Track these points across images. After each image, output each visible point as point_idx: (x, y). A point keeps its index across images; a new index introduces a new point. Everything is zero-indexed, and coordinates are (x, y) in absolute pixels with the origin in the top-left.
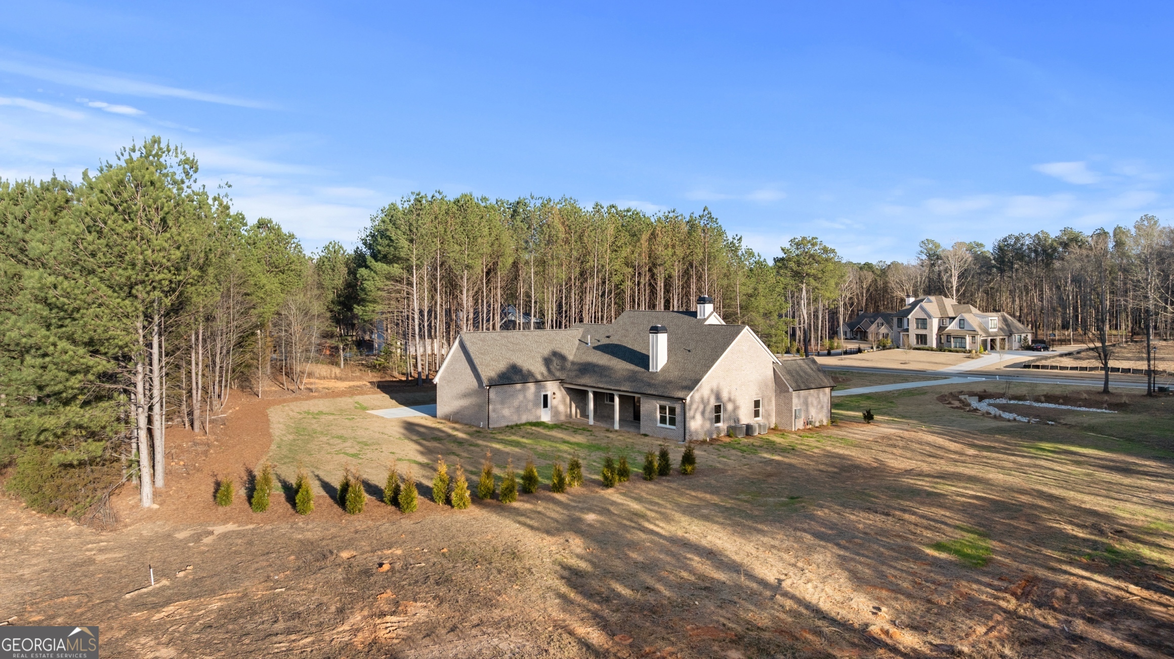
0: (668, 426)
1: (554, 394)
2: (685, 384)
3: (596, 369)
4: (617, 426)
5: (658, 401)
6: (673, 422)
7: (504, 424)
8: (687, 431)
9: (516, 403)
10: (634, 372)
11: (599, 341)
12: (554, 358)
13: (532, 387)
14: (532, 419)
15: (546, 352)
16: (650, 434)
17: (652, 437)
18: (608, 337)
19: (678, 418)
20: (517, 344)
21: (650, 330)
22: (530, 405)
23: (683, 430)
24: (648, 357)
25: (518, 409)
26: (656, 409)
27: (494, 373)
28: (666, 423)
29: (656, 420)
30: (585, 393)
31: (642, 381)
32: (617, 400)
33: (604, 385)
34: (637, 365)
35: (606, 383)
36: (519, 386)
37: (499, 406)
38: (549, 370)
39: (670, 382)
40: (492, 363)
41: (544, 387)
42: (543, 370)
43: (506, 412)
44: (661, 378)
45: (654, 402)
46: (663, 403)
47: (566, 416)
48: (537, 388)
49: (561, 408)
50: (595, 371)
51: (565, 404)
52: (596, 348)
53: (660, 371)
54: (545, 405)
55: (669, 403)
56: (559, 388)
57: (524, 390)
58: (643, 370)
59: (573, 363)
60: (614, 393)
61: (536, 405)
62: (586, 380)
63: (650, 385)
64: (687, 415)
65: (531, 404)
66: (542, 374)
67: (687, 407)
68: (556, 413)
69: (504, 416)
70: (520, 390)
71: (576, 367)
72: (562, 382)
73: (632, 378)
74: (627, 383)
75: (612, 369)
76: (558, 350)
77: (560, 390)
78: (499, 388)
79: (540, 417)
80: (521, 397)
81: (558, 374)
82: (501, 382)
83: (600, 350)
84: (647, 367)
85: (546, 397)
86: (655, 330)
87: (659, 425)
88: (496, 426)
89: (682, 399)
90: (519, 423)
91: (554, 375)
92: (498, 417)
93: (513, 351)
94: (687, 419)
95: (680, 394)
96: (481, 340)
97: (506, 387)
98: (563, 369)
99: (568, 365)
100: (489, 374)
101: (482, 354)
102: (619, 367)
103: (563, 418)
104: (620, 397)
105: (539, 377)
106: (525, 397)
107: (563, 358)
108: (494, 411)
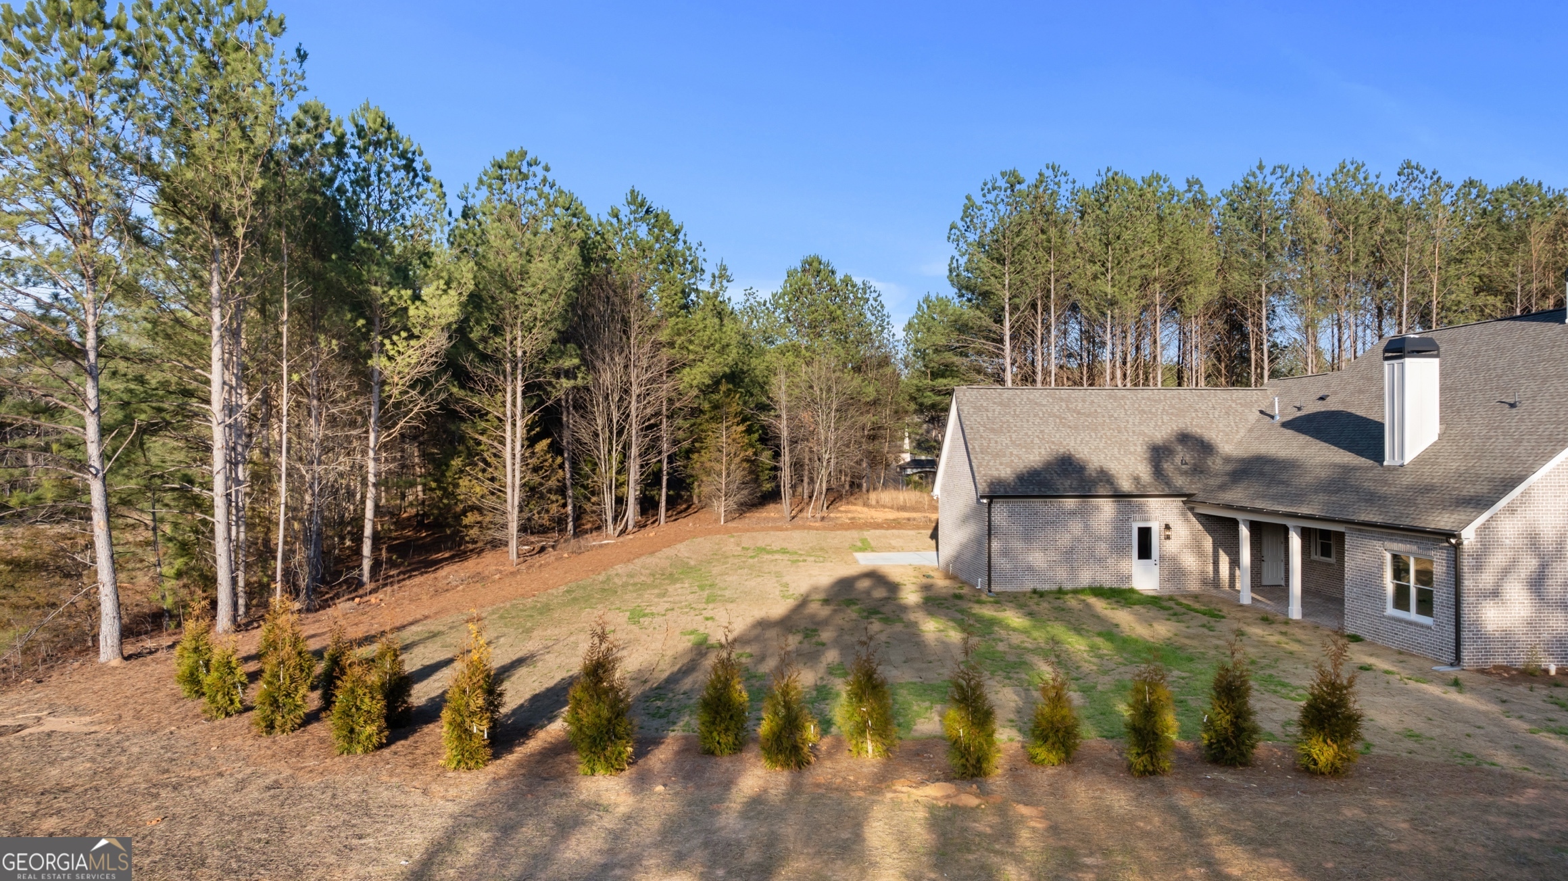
0: (1413, 615)
1: (1167, 527)
2: (1469, 490)
3: (1267, 468)
4: (1295, 611)
5: (1388, 544)
6: (1425, 604)
7: (1029, 586)
8: (1465, 634)
9: (1064, 540)
10: (1347, 470)
11: (1299, 409)
12: (1180, 448)
13: (1106, 509)
14: (1107, 580)
15: (1162, 432)
16: (1368, 638)
17: (1372, 644)
18: (1322, 399)
19: (1441, 595)
20: (1088, 415)
21: (1386, 350)
22: (1102, 548)
23: (1453, 629)
24: (1380, 426)
25: (1069, 555)
26: (1381, 567)
27: (1009, 471)
28: (1407, 609)
29: (1382, 598)
30: (1234, 523)
31: (1357, 490)
32: (1295, 542)
33: (1270, 505)
34: (1359, 453)
35: (1275, 498)
36: (1070, 503)
37: (1018, 545)
38: (1158, 471)
39: (1428, 489)
40: (1011, 449)
41: (1141, 509)
42: (1144, 471)
43: (1037, 558)
44: (1407, 480)
45: (1378, 546)
46: (1399, 547)
47: (1204, 582)
48: (1119, 512)
49: (1190, 561)
50: (1262, 474)
51: (1200, 552)
52: (1285, 425)
53: (1413, 462)
54: (1145, 552)
55: (1414, 548)
56: (1184, 515)
57: (1083, 514)
58: (1370, 462)
59: (1227, 460)
60: (1289, 523)
61: (1120, 549)
62: (1237, 495)
63: (1371, 498)
64: (1468, 583)
65: (1103, 546)
66: (1137, 479)
67: (1466, 563)
68: (1174, 571)
69: (1030, 569)
70: (1073, 513)
71: (1229, 468)
72: (1189, 499)
73: (1338, 483)
74: (1322, 497)
75: (1299, 467)
76: (1196, 430)
77: (1187, 520)
78: (1019, 505)
79: (1129, 577)
80: (1076, 527)
81: (1180, 482)
82: (1020, 491)
83: (1292, 428)
84: (1378, 456)
85: (1145, 534)
86: (1397, 350)
87: (1390, 610)
88: (1010, 588)
89: (1448, 535)
90: (1068, 586)
91: (1168, 484)
92: (1016, 568)
93: (1076, 428)
94: (1468, 599)
95: (1443, 521)
96: (1001, 404)
97: (1037, 504)
98: (1198, 470)
99: (1216, 464)
100: (996, 474)
101: (993, 430)
102: (1318, 460)
103: (1193, 586)
104: (1305, 534)
105: (1126, 486)
106: (1087, 527)
107: (1203, 447)
108: (1005, 553)
